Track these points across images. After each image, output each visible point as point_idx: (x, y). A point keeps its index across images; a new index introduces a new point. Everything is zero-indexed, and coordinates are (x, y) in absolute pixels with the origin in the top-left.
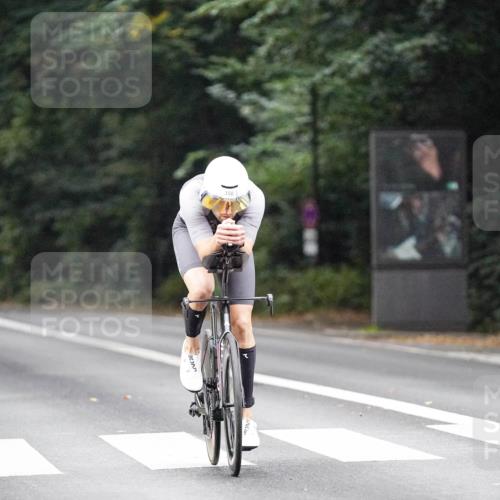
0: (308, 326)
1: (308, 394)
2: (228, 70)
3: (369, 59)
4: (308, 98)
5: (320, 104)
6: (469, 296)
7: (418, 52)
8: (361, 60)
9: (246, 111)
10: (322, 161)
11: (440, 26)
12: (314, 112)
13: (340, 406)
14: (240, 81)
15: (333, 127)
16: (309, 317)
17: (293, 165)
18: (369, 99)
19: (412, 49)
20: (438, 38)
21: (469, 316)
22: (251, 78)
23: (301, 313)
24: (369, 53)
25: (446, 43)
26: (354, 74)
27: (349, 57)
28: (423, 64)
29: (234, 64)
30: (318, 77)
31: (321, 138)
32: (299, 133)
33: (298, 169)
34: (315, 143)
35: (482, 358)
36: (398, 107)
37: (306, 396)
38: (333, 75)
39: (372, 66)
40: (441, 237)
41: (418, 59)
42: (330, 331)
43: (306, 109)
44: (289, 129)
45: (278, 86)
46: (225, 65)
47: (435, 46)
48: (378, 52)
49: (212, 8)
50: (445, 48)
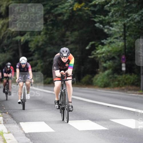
0: (123, 90)
2: (101, 19)
4: (123, 27)
5: (126, 28)
8: (138, 17)
9: (106, 30)
10: (127, 44)
12: (125, 31)
14: (104, 22)
15: (130, 35)
16: (123, 88)
22: (107, 21)
23: (121, 87)
24: (140, 15)
26: (136, 21)
27: (135, 16)
29: (102, 17)
30: (126, 21)
32: (120, 37)
33: (120, 47)
34: (125, 39)
38: (130, 21)
39: (141, 18)
42: (129, 92)
43: (122, 30)
44: (118, 35)
45: (115, 24)
46: (100, 17)
49: (96, 2)
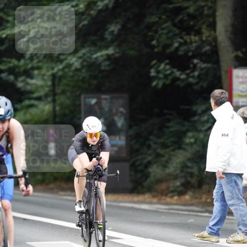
0: (51, 190)
1: (50, 224)
2: (11, 65)
3: (80, 61)
4: (51, 78)
5: (57, 81)
6: (130, 176)
7: (105, 57)
8: (77, 61)
9: (20, 85)
10: (58, 108)
11: (116, 43)
12: (54, 85)
13: (67, 230)
14: (17, 70)
15: (63, 92)
16: (52, 186)
17: (43, 111)
18: (81, 78)
19: (102, 56)
20: (114, 50)
21: (130, 185)
22: (22, 69)
23: (47, 184)
24: (80, 58)
25: (118, 53)
26: (73, 68)
27: (71, 59)
28: (107, 63)
29: (14, 62)
30: (56, 70)
31: (57, 97)
32: (46, 96)
33: (45, 113)
34: (54, 101)
35: (137, 206)
36: (95, 82)
37: (50, 225)
38: (64, 68)
39: (82, 64)
40: (116, 119)
41: (105, 60)
42: (62, 193)
43: (49, 83)
44: (41, 93)
45: (36, 72)
46: (10, 62)
47: (113, 55)
48: (85, 57)
49: (3, 34)
50: (117, 55)
